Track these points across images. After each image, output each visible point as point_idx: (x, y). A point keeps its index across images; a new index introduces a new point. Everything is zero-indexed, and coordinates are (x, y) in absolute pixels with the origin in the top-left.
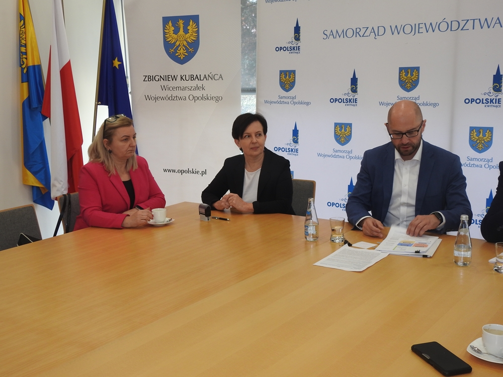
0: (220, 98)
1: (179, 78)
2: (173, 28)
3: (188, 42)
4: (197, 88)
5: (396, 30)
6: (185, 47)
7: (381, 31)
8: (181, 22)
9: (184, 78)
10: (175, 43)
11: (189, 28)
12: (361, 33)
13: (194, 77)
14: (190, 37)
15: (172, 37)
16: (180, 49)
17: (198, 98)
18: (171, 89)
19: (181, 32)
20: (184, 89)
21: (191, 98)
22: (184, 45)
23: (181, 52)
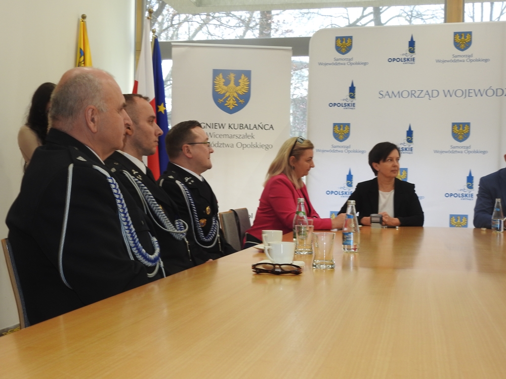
0: (271, 146)
1: (227, 126)
2: (223, 80)
3: (239, 95)
4: (247, 136)
5: (448, 94)
6: (235, 98)
7: (435, 93)
8: (232, 76)
9: (232, 126)
10: (224, 94)
11: (240, 81)
12: (416, 95)
13: (244, 126)
14: (242, 90)
15: (221, 89)
16: (230, 100)
17: (247, 146)
18: (218, 136)
19: (232, 84)
20: (232, 137)
21: (239, 145)
22: (234, 97)
23: (231, 103)
